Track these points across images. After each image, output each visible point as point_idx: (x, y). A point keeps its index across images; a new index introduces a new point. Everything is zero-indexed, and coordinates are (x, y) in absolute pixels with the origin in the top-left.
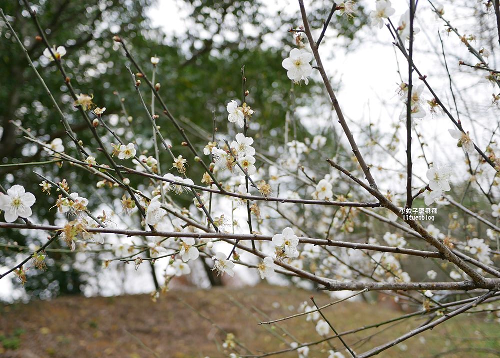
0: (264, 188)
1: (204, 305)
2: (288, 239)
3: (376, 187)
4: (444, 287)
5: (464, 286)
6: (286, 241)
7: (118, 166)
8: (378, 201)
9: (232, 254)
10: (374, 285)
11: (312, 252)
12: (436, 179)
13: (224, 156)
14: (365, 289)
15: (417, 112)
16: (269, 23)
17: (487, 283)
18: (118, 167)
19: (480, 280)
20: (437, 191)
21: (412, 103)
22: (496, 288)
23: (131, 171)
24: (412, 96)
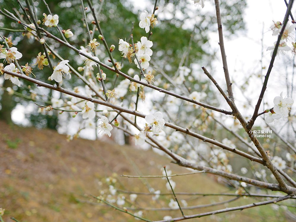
0: (149, 77)
1: (117, 153)
2: (157, 120)
3: (233, 99)
4: (258, 184)
5: (272, 188)
6: (155, 121)
7: (39, 27)
8: (231, 111)
9: (114, 121)
10: (210, 170)
11: (176, 137)
12: (280, 105)
13: (127, 47)
14: (203, 171)
15: (284, 46)
16: (190, 14)
17: (288, 189)
18: (39, 29)
19: (284, 186)
20: (278, 115)
21: (282, 38)
22: (293, 194)
23: (49, 34)
24: (284, 32)
